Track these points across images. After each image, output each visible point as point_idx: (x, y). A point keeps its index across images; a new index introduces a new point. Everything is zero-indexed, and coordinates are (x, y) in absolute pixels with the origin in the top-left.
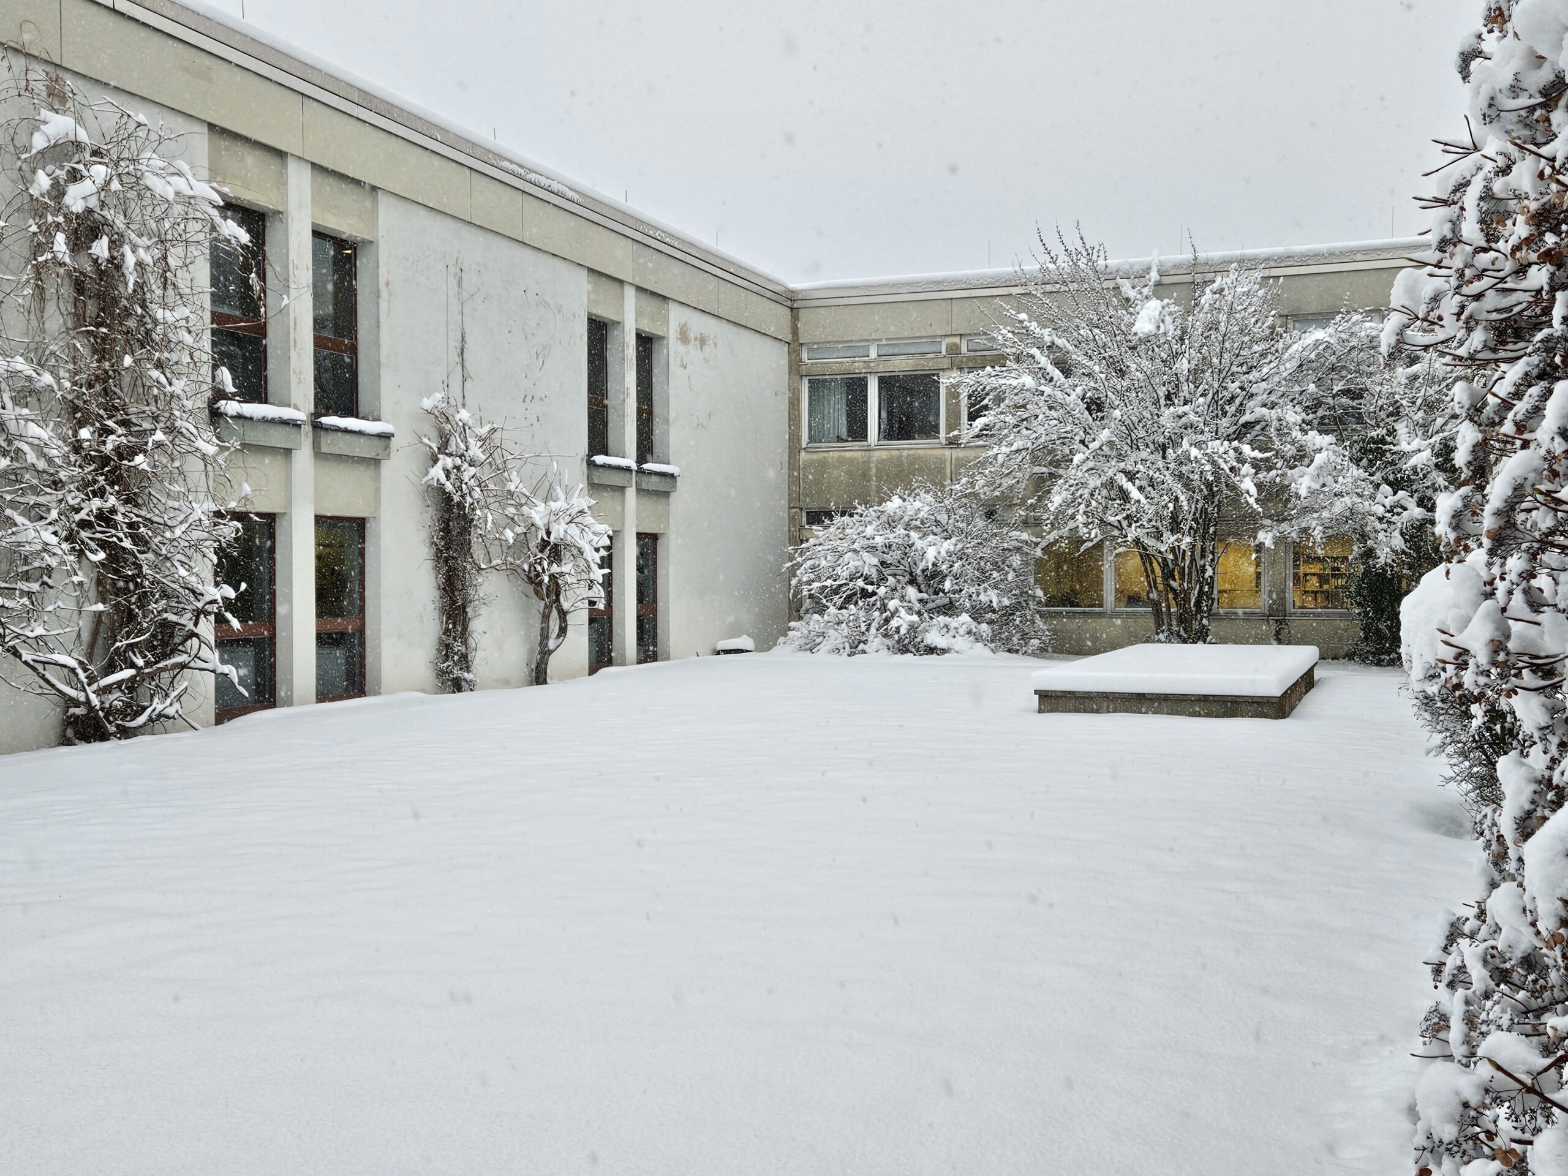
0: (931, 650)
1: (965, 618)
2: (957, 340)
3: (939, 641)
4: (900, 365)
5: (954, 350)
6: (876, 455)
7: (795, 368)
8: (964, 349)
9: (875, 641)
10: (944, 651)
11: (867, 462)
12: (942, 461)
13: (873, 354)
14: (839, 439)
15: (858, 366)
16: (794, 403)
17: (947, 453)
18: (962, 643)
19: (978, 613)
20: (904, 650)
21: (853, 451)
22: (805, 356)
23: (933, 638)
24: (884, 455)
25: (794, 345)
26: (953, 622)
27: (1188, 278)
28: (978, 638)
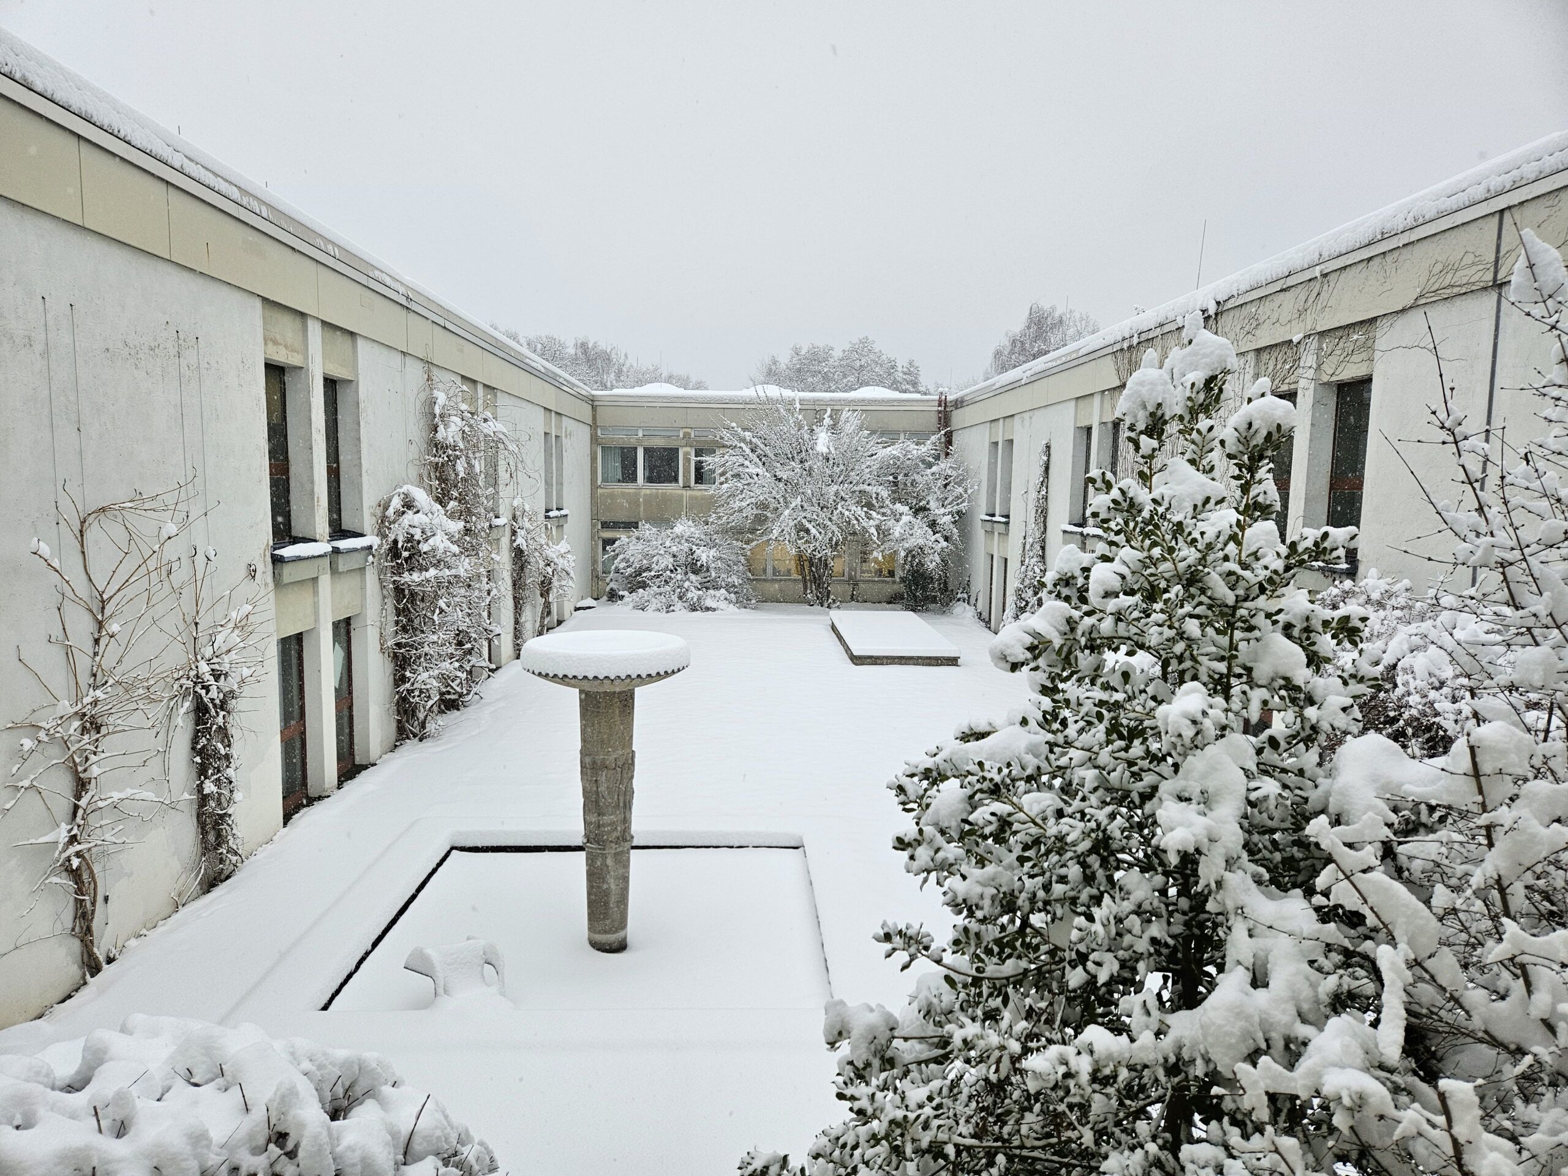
0: (708, 609)
1: (723, 591)
2: (689, 430)
3: (713, 605)
4: (658, 442)
5: (686, 435)
6: (643, 492)
7: (594, 440)
8: (693, 436)
9: (679, 605)
10: (714, 610)
11: (637, 495)
12: (682, 496)
13: (640, 434)
14: (619, 481)
15: (632, 442)
16: (594, 459)
17: (684, 492)
18: (723, 605)
19: (729, 588)
20: (694, 610)
21: (629, 488)
22: (599, 432)
23: (709, 603)
24: (648, 492)
25: (594, 426)
26: (717, 593)
27: (812, 407)
28: (730, 602)
